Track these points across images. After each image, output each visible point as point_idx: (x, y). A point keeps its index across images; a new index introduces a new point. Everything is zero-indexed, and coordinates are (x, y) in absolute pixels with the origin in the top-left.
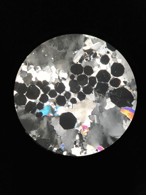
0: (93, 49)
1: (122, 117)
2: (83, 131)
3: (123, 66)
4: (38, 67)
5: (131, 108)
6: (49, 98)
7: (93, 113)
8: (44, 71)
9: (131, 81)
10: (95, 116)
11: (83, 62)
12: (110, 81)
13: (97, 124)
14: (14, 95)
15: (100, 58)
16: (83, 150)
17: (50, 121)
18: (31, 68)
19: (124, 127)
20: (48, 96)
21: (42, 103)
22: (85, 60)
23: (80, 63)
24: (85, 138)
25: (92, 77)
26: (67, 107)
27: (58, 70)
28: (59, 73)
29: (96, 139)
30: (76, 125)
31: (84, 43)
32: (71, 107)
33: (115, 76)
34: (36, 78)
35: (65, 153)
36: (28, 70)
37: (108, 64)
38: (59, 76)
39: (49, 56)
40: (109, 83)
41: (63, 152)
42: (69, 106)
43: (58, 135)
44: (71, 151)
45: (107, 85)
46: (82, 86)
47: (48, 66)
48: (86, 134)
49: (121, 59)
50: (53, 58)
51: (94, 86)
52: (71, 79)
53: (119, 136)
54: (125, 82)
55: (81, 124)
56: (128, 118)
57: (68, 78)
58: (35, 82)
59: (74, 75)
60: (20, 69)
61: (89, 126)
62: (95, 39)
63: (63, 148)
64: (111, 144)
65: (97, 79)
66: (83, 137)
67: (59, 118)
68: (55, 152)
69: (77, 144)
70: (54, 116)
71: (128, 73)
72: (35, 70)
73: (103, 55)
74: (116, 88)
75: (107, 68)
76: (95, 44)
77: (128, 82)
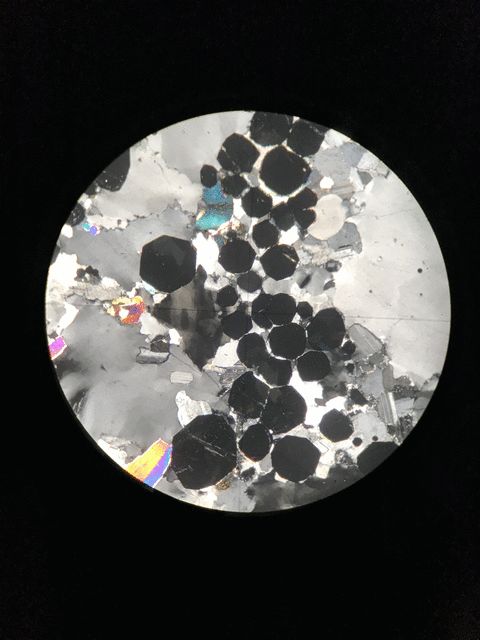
2: (126, 305)
5: (164, 476)
6: (255, 221)
7: (173, 348)
10: (164, 355)
13: (138, 355)
20: (263, 219)
21: (243, 194)
23: (342, 345)
25: (292, 371)
29: (88, 340)
30: (149, 287)
33: (276, 445)
35: (67, 231)
37: (320, 434)
41: (73, 225)
42: (215, 279)
44: (70, 253)
45: (254, 417)
48: (112, 312)
51: (260, 371)
52: (300, 304)
54: (249, 473)
56: (134, 457)
58: (317, 184)
59: (314, 315)
63: (85, 227)
64: (61, 384)
69: (87, 275)
73: (354, 424)
74: (238, 440)
77: (249, 484)
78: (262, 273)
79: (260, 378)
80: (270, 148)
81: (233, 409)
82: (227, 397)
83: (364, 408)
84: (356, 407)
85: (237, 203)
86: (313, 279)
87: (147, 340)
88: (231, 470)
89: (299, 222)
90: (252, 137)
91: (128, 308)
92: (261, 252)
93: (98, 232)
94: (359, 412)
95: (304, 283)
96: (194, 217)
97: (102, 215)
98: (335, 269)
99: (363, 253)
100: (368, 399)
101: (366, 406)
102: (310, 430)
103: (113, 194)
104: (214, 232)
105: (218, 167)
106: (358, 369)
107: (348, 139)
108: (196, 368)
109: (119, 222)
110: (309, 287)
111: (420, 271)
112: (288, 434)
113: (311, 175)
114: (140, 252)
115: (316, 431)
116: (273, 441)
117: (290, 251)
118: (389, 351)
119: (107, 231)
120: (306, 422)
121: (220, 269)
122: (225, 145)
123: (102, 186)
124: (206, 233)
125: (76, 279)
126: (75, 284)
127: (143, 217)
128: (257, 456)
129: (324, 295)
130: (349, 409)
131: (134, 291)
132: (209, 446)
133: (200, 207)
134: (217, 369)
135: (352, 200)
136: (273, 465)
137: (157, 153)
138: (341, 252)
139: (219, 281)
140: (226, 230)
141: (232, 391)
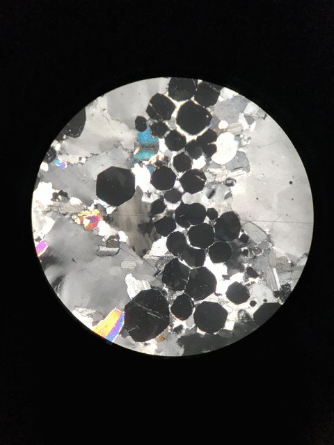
1: (102, 310)
2: (88, 216)
5: (120, 333)
7: (122, 245)
9: (178, 342)
10: (116, 250)
11: (242, 244)
12: (188, 297)
13: (97, 250)
16: (45, 210)
19: (81, 310)
20: (180, 152)
21: (166, 135)
23: (239, 237)
25: (205, 257)
29: (63, 242)
30: (103, 203)
33: (197, 309)
34: (223, 131)
35: (44, 166)
36: (246, 116)
40: (184, 293)
41: (48, 162)
44: (47, 182)
45: (181, 290)
48: (78, 221)
51: (183, 258)
52: (208, 209)
53: (60, 295)
54: (179, 329)
55: (104, 214)
56: (98, 321)
58: (217, 126)
63: (57, 164)
64: (45, 273)
67: (125, 167)
68: (52, 145)
69: (60, 197)
70: (132, 156)
73: (250, 291)
74: (170, 306)
77: (178, 336)
78: (181, 190)
79: (184, 262)
80: (182, 103)
81: (165, 285)
82: (161, 277)
83: (257, 280)
84: (251, 280)
85: (162, 142)
86: (217, 191)
87: (103, 240)
88: (166, 327)
89: (205, 153)
90: (170, 95)
91: (89, 218)
92: (180, 175)
93: (66, 166)
94: (253, 283)
95: (211, 195)
96: (132, 152)
97: (68, 154)
98: (232, 185)
99: (250, 172)
100: (259, 273)
101: (258, 278)
102: (220, 297)
103: (75, 139)
104: (147, 163)
105: (147, 117)
106: (251, 253)
107: (236, 94)
108: (138, 258)
109: (80, 159)
110: (214, 198)
111: (291, 183)
112: (204, 300)
113: (212, 120)
114: (95, 179)
115: (224, 297)
116: (194, 306)
117: (200, 173)
118: (272, 239)
119: (72, 165)
120: (217, 292)
121: (152, 188)
122: (151, 101)
123: (67, 135)
124: (140, 163)
125: (52, 200)
126: (52, 203)
127: (97, 155)
128: (184, 316)
129: (225, 203)
130: (246, 281)
131: (93, 206)
132: (150, 312)
133: (136, 146)
134: (152, 258)
135: (241, 136)
136: (195, 323)
137: (104, 110)
138: (235, 173)
139: (151, 197)
140: (155, 161)
141: (163, 273)
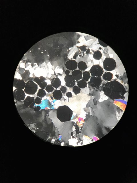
0: (86, 45)
1: (116, 109)
2: (79, 123)
3: (115, 61)
4: (35, 64)
5: (124, 100)
6: (47, 92)
7: (88, 106)
8: (40, 67)
9: (122, 75)
10: (90, 108)
11: (77, 58)
12: (103, 75)
13: (92, 116)
14: (13, 91)
15: (93, 53)
16: (80, 140)
17: (48, 114)
18: (28, 65)
19: (117, 118)
20: (45, 91)
21: (40, 98)
22: (78, 56)
23: (74, 59)
24: (81, 129)
25: (85, 72)
26: (64, 101)
27: (53, 66)
28: (55, 69)
29: (92, 130)
30: (72, 117)
31: (77, 40)
32: (67, 100)
33: (107, 70)
34: (33, 75)
35: (62, 144)
36: (25, 67)
37: (101, 59)
38: (55, 72)
39: (45, 54)
40: (102, 77)
41: (61, 143)
42: (65, 100)
43: (56, 127)
44: (68, 142)
45: (101, 78)
46: (77, 80)
47: (44, 62)
48: (82, 125)
49: (112, 55)
50: (48, 56)
51: (88, 80)
52: (66, 74)
53: (113, 127)
54: (117, 76)
55: (77, 116)
56: (121, 109)
57: (63, 73)
58: (32, 78)
59: (69, 70)
60: (18, 67)
61: (85, 118)
62: (87, 36)
63: (60, 139)
64: (106, 135)
65: (90, 73)
66: (79, 128)
67: (56, 111)
68: (53, 143)
69: (73, 135)
70: (51, 110)
71: (119, 67)
72: (33, 67)
73: (96, 50)
74: (108, 82)
75: (100, 63)
76: (88, 41)
77: (120, 75)
78: (60, 87)
80: (25, 93)
81: (100, 85)
82: (97, 88)
86: (58, 72)
89: (44, 80)
90: (24, 99)
92: (55, 88)
101: (90, 49)
113: (30, 80)
114: (63, 122)
117: (52, 80)
136: (113, 70)
140: (51, 100)
